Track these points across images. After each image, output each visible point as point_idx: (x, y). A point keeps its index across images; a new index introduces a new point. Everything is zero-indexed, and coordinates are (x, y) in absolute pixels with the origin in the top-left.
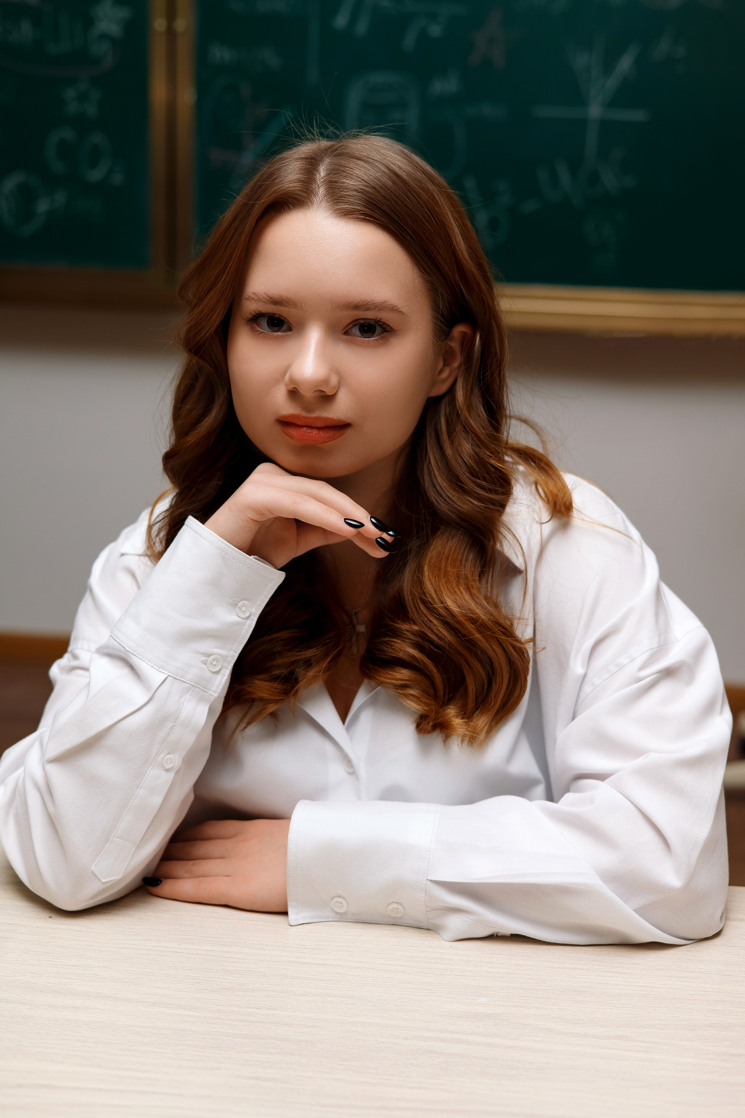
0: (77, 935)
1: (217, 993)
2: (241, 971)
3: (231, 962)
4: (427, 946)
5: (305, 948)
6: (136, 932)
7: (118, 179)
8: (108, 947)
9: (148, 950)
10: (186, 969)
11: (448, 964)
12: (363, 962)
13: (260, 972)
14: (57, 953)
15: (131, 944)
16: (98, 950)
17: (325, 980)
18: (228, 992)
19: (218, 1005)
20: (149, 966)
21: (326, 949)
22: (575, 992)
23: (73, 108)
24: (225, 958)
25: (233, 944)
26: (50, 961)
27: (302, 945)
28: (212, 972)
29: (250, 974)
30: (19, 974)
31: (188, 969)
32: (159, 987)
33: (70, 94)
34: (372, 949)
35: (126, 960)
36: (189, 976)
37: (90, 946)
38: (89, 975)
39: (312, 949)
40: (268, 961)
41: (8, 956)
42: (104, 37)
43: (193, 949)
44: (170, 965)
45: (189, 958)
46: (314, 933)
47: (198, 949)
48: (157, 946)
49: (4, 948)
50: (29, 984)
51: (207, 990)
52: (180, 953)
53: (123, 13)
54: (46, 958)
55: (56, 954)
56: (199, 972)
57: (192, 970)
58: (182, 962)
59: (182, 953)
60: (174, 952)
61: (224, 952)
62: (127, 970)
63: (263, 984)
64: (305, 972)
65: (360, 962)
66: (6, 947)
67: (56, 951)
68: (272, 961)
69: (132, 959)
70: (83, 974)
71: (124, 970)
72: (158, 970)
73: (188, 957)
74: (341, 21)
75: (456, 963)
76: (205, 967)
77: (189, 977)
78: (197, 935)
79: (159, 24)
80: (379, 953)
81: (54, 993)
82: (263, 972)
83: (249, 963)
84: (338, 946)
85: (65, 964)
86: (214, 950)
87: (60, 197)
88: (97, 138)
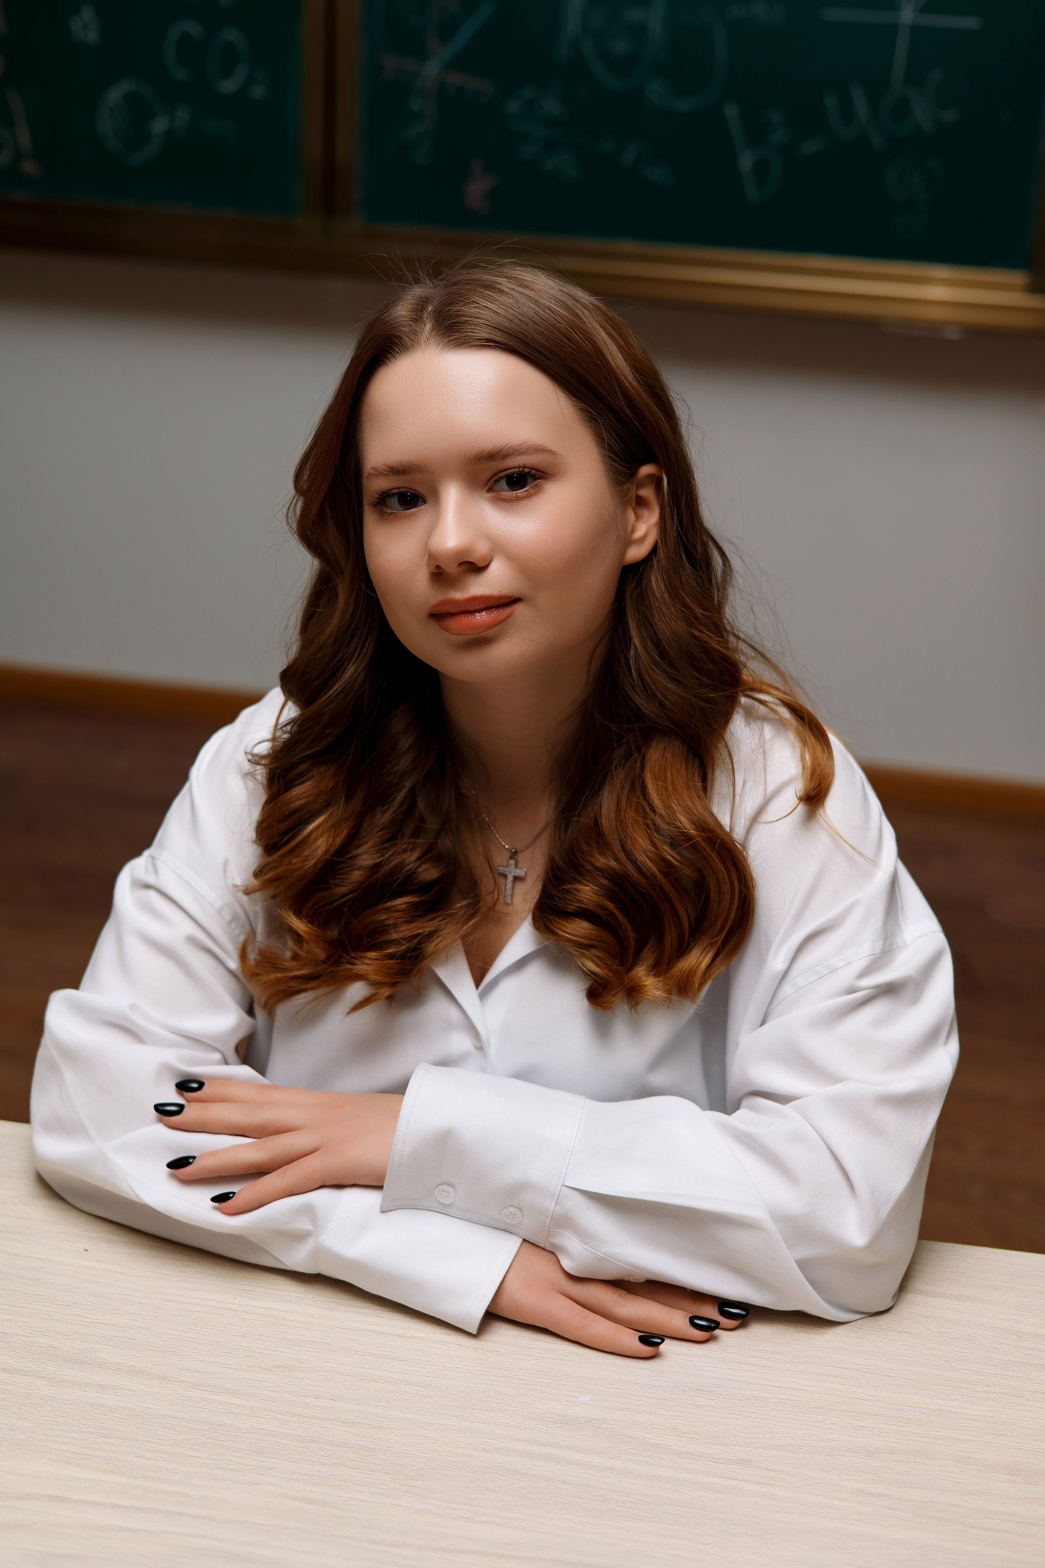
1: (271, 1372)
2: (303, 1342)
3: (293, 1327)
7: (258, 91)
8: (149, 1298)
9: (196, 1305)
10: (238, 1336)
13: (325, 1343)
14: (89, 1304)
15: (178, 1295)
16: (138, 1303)
17: (401, 1359)
18: (284, 1372)
19: (270, 1391)
20: (196, 1328)
22: (699, 1392)
24: (286, 1320)
25: (298, 1300)
26: (79, 1316)
28: (269, 1341)
29: (314, 1346)
30: (41, 1333)
32: (203, 1361)
35: (169, 1319)
36: (241, 1346)
38: (124, 1339)
40: (338, 1327)
41: (30, 1307)
44: (221, 1329)
45: (244, 1319)
48: (208, 1300)
50: (51, 1349)
51: (260, 1367)
54: (74, 1311)
55: (87, 1305)
56: (254, 1340)
57: (245, 1337)
58: (235, 1326)
59: (236, 1311)
60: (227, 1309)
62: (168, 1334)
63: (327, 1362)
64: (380, 1347)
67: (88, 1301)
68: (342, 1329)
69: (176, 1317)
70: (116, 1337)
71: (165, 1334)
72: (206, 1335)
73: (243, 1317)
76: (261, 1334)
81: (79, 1363)
82: (329, 1344)
83: (314, 1330)
85: (97, 1321)
86: (276, 1309)
87: (182, 115)
88: (231, 34)
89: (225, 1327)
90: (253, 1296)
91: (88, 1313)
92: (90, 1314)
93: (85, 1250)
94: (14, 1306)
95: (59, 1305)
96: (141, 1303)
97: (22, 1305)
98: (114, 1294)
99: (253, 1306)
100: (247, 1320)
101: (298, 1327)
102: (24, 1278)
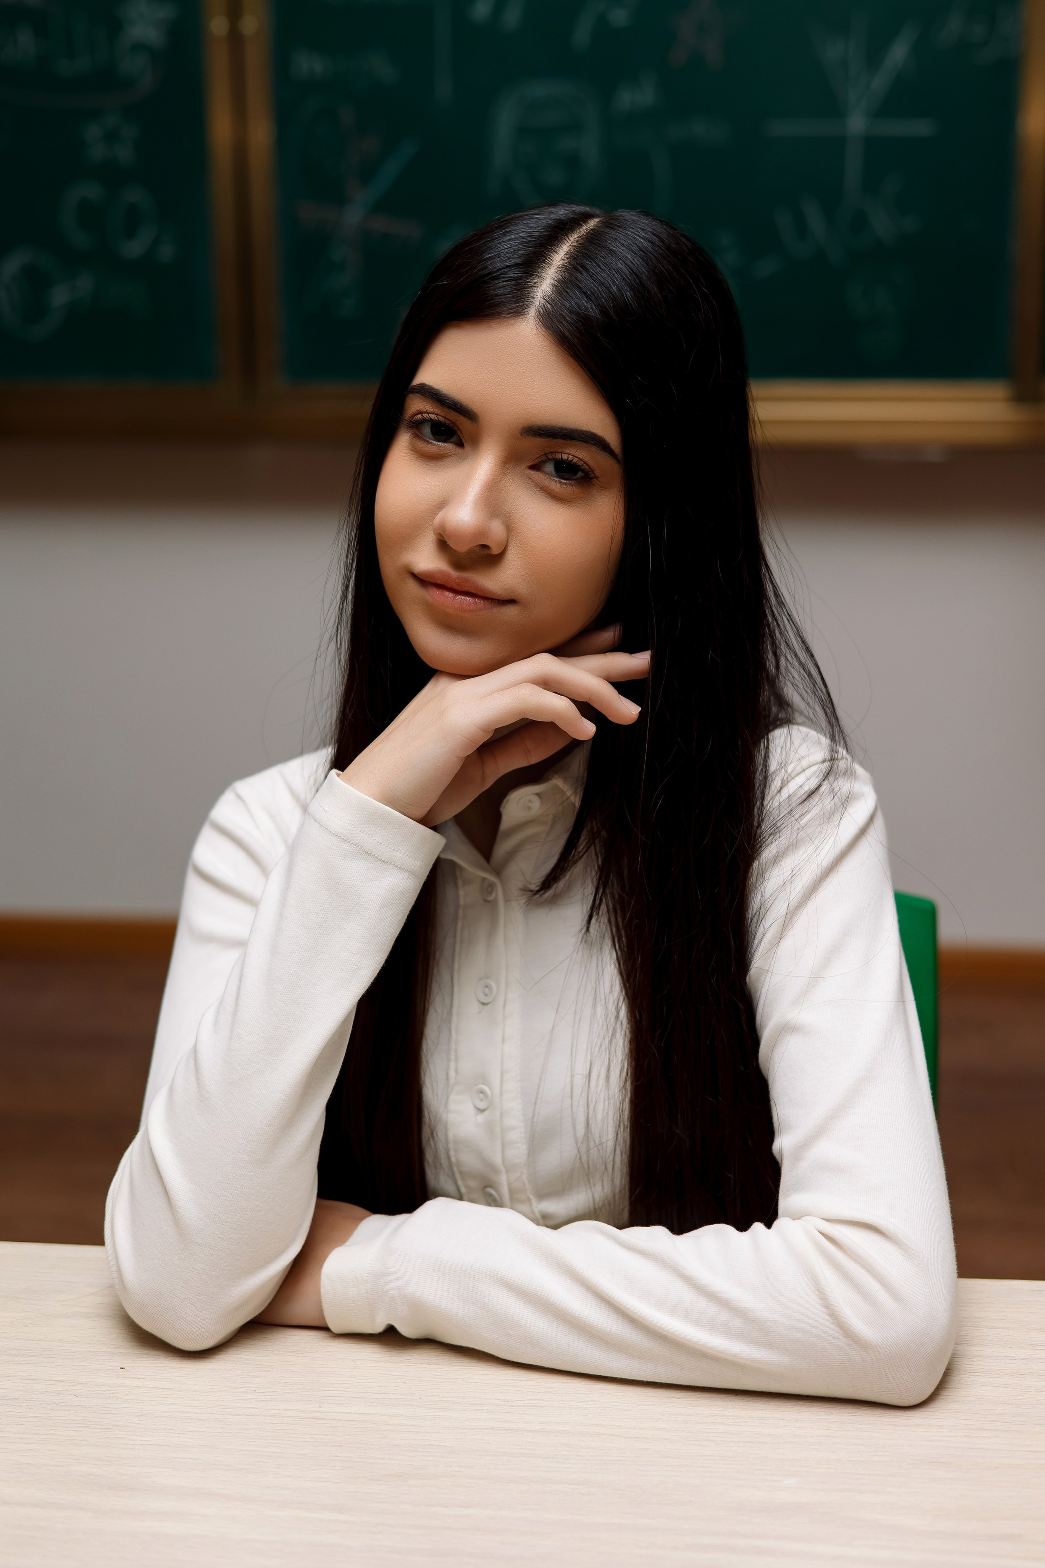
0: (163, 1396)
1: (380, 1482)
2: (416, 1446)
3: (400, 1431)
5: (512, 1406)
6: (253, 1387)
8: (211, 1413)
9: (271, 1416)
10: (332, 1446)
11: (733, 1425)
13: (445, 1446)
14: (134, 1424)
15: (247, 1407)
16: (197, 1419)
17: (545, 1456)
18: (396, 1481)
19: (383, 1503)
20: (275, 1441)
22: (931, 1464)
23: (97, 152)
24: (390, 1425)
26: (124, 1438)
27: (508, 1401)
28: (371, 1449)
29: (430, 1449)
30: (78, 1461)
31: (335, 1445)
32: (290, 1476)
33: (93, 132)
35: (239, 1433)
36: (337, 1456)
38: (183, 1460)
39: (524, 1406)
40: (457, 1428)
42: (138, 47)
43: (341, 1413)
44: (307, 1440)
45: (335, 1427)
47: (348, 1413)
48: (285, 1410)
50: (92, 1477)
51: (364, 1477)
52: (321, 1419)
54: (117, 1434)
56: (353, 1449)
57: (340, 1446)
58: (326, 1435)
59: (324, 1419)
60: (313, 1418)
61: (389, 1416)
63: (450, 1467)
64: (513, 1445)
67: (132, 1422)
68: (464, 1429)
69: (248, 1431)
70: (174, 1458)
72: (289, 1447)
73: (334, 1425)
75: (746, 1422)
76: (360, 1441)
77: (337, 1458)
79: (218, 26)
81: (130, 1490)
82: (450, 1446)
83: (428, 1432)
85: (148, 1443)
87: (85, 283)
88: (134, 195)
89: (313, 1438)
90: (343, 1402)
91: (134, 1435)
92: (136, 1435)
93: (121, 1368)
94: (37, 1434)
95: (95, 1428)
96: (200, 1420)
97: (48, 1432)
98: (165, 1412)
99: (345, 1413)
100: (340, 1428)
101: (406, 1431)
102: (47, 1404)
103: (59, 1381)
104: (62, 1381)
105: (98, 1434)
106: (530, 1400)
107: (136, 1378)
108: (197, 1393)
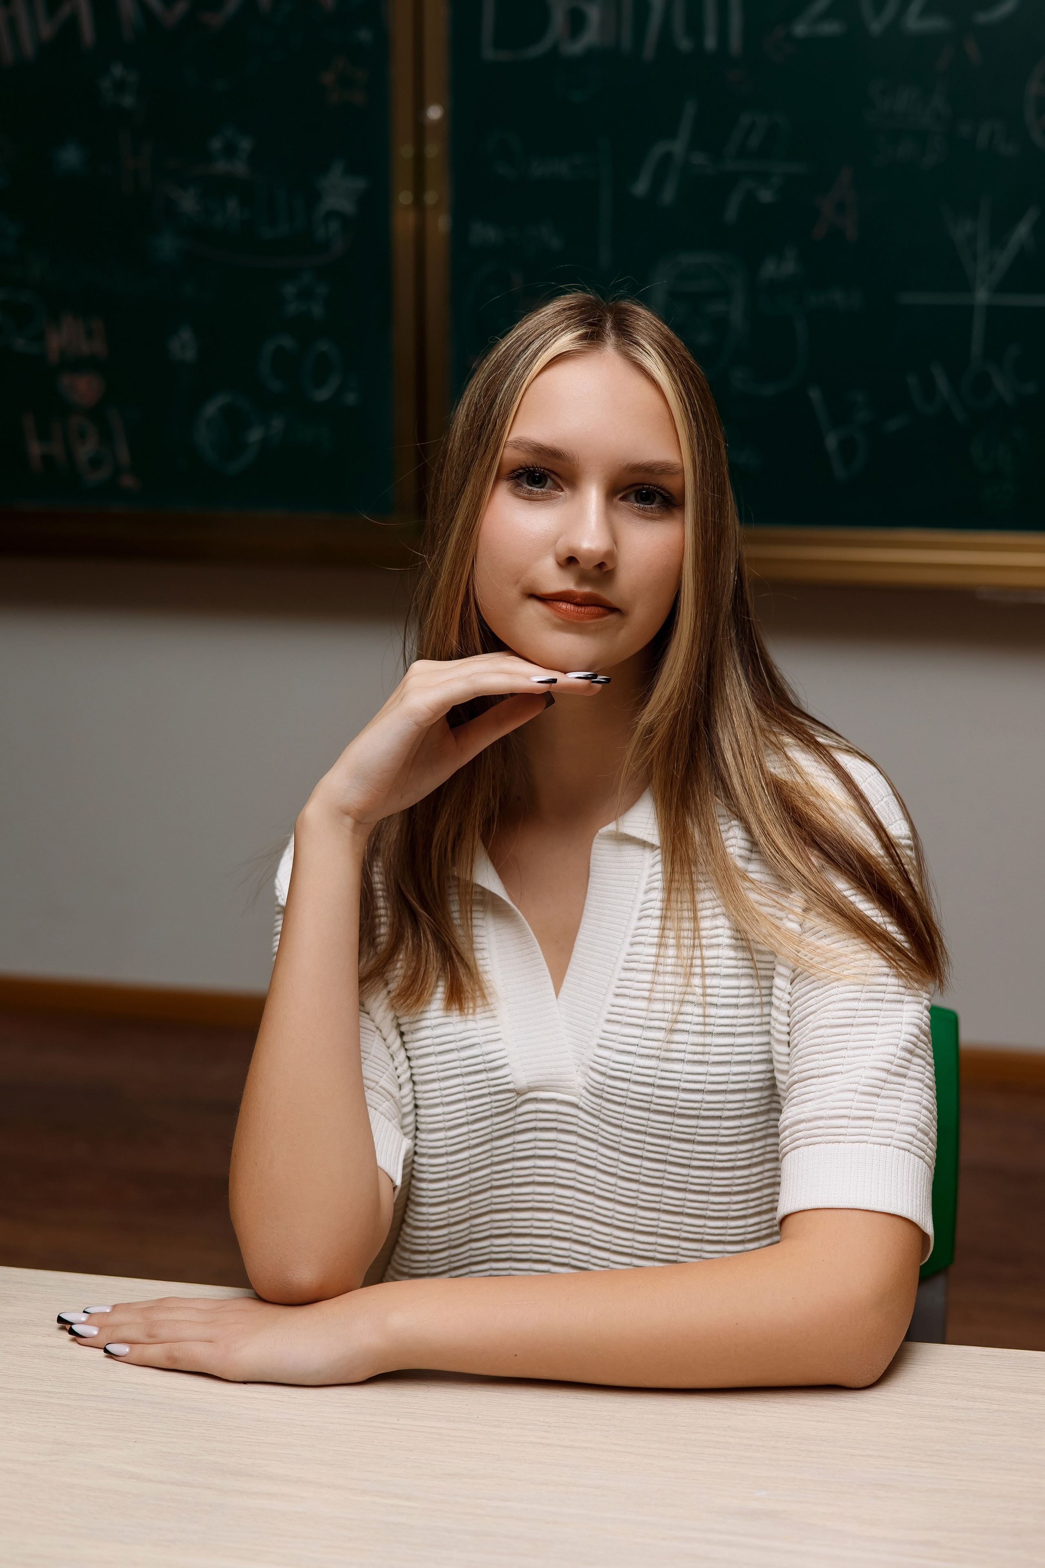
0: (276, 1406)
1: (440, 1479)
2: (470, 1454)
3: (461, 1442)
4: (700, 1425)
5: (549, 1426)
7: (351, 398)
8: (312, 1421)
9: (360, 1426)
12: (620, 1445)
14: (252, 1427)
18: (453, 1478)
19: (441, 1495)
20: (360, 1445)
21: (575, 1428)
22: (877, 1486)
23: (292, 308)
24: (453, 1437)
26: (244, 1437)
28: (435, 1455)
29: (481, 1458)
30: (206, 1452)
31: (407, 1450)
32: (370, 1471)
33: (289, 290)
34: (632, 1428)
35: (334, 1438)
36: (408, 1458)
37: (291, 1419)
38: (290, 1455)
39: (559, 1427)
40: (504, 1442)
42: (332, 214)
43: (414, 1425)
44: (387, 1445)
46: (562, 1407)
47: (420, 1426)
48: (371, 1421)
49: (189, 1420)
50: (218, 1465)
51: (430, 1475)
52: (398, 1429)
53: (359, 184)
55: (250, 1428)
56: (420, 1454)
59: (401, 1430)
60: (392, 1429)
61: (451, 1429)
62: (334, 1450)
65: (615, 1444)
66: (191, 1419)
68: (509, 1442)
70: (282, 1454)
73: (409, 1435)
74: (641, 187)
78: (421, 1408)
79: (405, 198)
80: (639, 1434)
81: (247, 1476)
84: (591, 1424)
85: (262, 1441)
86: (440, 1428)
87: (278, 424)
88: (324, 346)
95: (222, 1429)
96: (304, 1426)
98: (277, 1418)
99: (417, 1426)
102: (185, 1408)
103: (195, 1391)
104: (198, 1392)
105: (224, 1433)
106: (565, 1423)
107: (255, 1392)
108: (303, 1405)
